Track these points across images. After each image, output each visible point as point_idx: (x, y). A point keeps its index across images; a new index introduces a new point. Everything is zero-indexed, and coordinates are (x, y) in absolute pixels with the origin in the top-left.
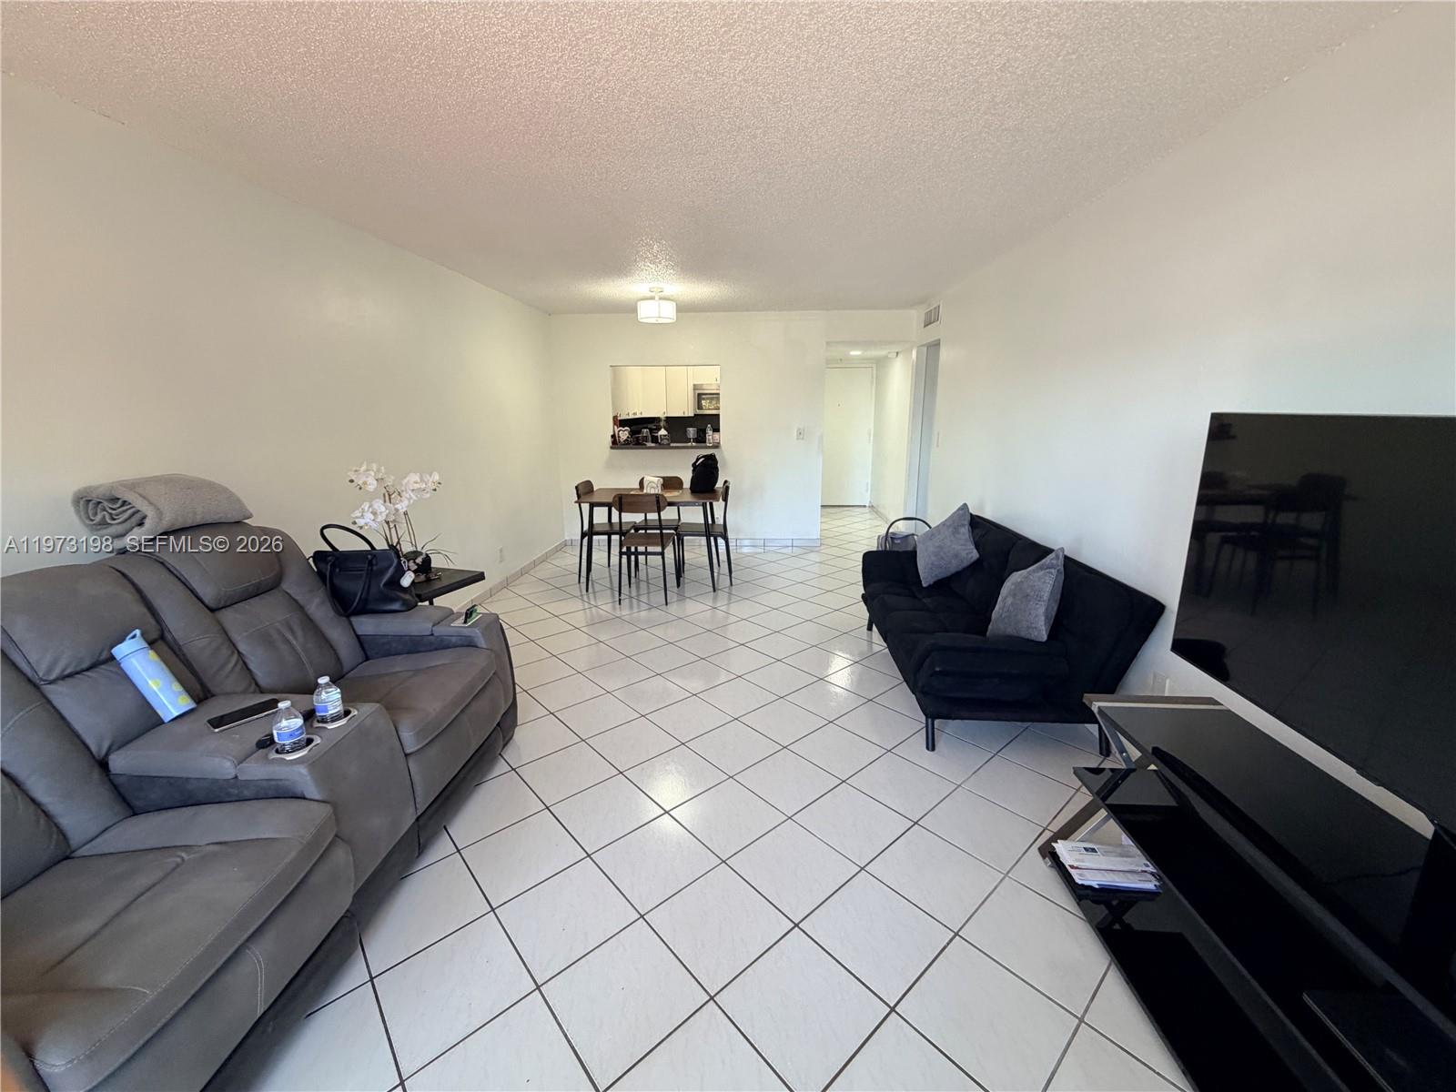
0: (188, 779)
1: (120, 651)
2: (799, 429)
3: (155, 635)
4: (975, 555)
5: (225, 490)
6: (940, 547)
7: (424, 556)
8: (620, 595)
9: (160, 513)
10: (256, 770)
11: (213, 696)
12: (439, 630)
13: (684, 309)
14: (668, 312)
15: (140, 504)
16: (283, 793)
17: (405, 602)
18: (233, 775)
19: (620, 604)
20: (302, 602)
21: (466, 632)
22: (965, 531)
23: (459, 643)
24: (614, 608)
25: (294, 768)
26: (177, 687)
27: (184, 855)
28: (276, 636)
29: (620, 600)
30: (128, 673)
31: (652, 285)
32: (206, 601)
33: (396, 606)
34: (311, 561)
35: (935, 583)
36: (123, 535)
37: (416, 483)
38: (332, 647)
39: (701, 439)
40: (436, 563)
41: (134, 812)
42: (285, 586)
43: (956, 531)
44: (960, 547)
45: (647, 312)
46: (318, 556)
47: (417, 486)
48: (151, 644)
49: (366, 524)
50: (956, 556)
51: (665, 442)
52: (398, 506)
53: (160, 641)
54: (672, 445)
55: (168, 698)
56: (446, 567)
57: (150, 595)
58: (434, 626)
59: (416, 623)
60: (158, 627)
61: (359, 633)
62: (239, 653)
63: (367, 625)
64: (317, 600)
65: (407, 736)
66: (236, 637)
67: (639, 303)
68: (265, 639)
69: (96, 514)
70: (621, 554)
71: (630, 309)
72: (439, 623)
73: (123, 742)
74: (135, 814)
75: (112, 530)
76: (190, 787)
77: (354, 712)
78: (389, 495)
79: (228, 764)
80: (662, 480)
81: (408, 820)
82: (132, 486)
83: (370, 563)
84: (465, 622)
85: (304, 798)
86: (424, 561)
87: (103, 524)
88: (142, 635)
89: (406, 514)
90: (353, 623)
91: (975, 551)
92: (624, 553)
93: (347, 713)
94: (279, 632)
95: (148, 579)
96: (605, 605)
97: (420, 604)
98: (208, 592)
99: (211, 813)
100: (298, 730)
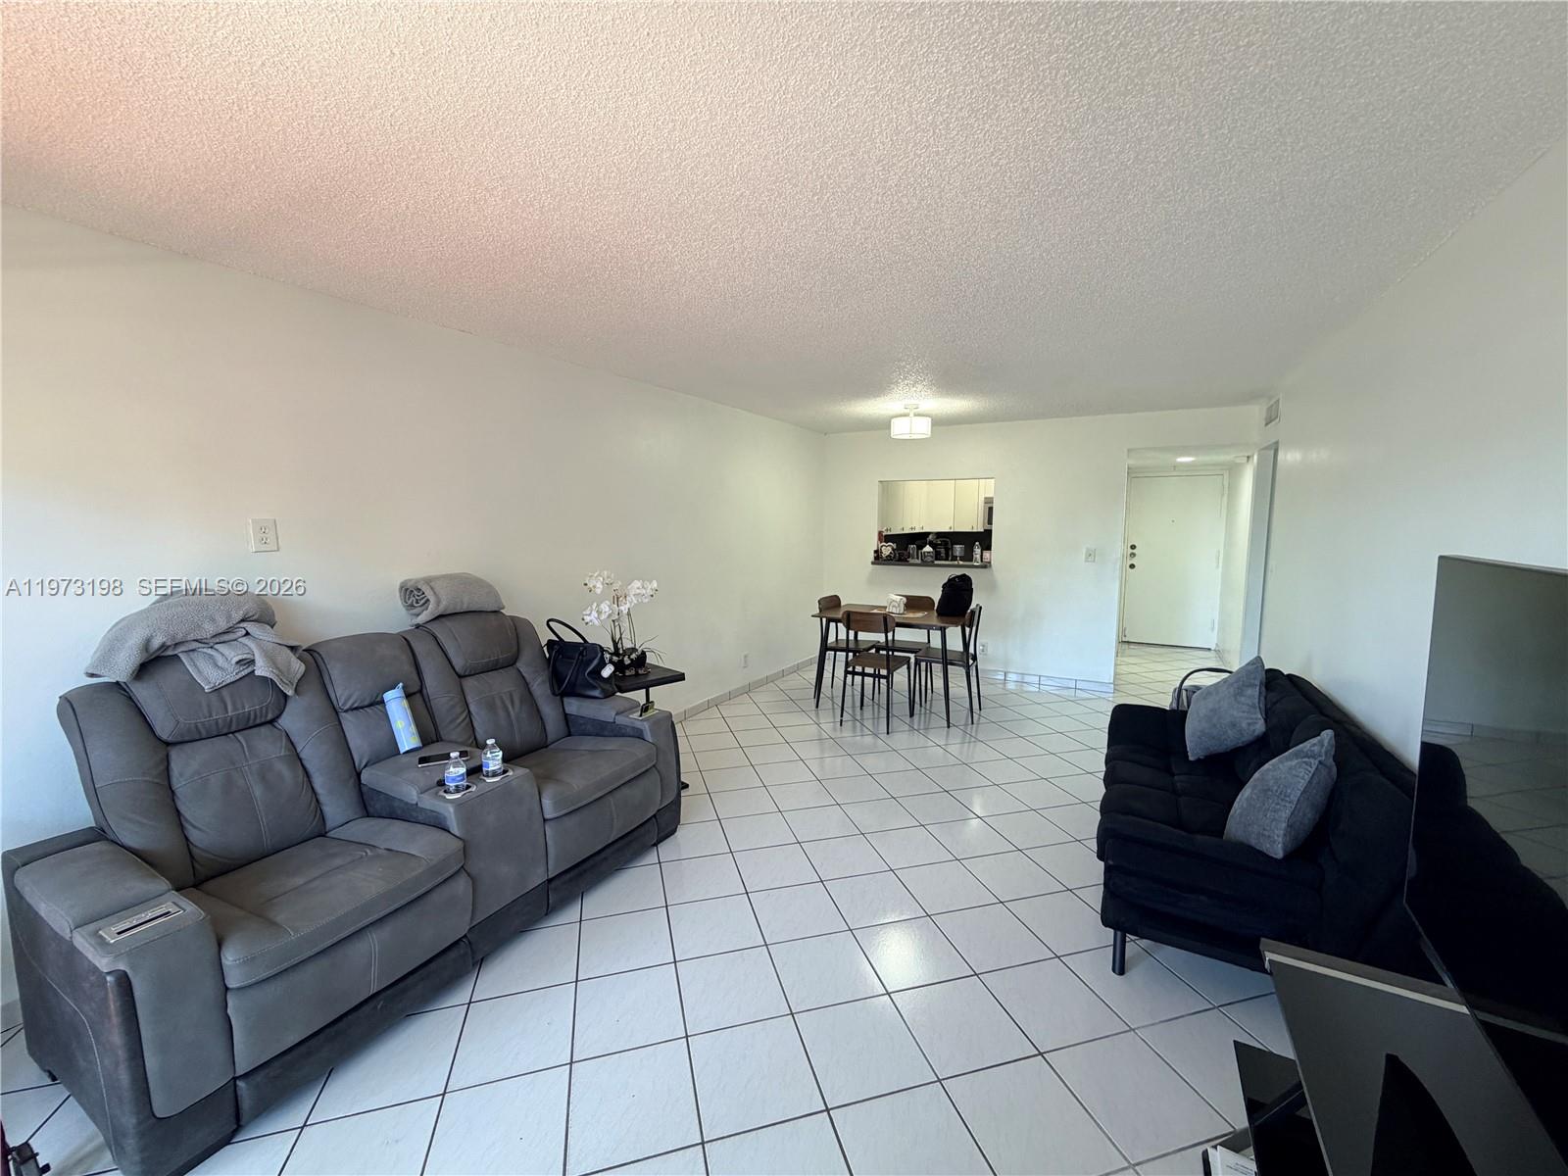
0: (394, 798)
1: (389, 696)
2: (1088, 550)
3: (416, 688)
4: (1260, 727)
5: (490, 586)
6: (1214, 711)
7: (639, 652)
8: (842, 716)
9: (438, 602)
10: (428, 802)
11: (442, 740)
12: (621, 720)
13: (938, 422)
14: (922, 428)
15: (429, 594)
16: (438, 824)
17: (603, 690)
18: (414, 802)
19: (841, 725)
20: (528, 680)
21: (638, 725)
22: (1254, 693)
23: (632, 733)
24: (835, 729)
25: (447, 806)
26: (413, 728)
27: (368, 851)
28: (498, 703)
29: (841, 721)
30: (389, 713)
31: (907, 402)
32: (457, 670)
33: (596, 693)
34: (545, 649)
35: (1206, 757)
36: (418, 615)
37: (638, 588)
38: (542, 719)
39: (968, 556)
40: (650, 659)
41: (368, 815)
42: (518, 665)
43: (1239, 692)
44: (1241, 714)
45: (900, 429)
46: (550, 643)
47: (638, 591)
48: (408, 696)
49: (591, 621)
50: (1233, 725)
51: (929, 559)
52: (622, 608)
53: (416, 696)
54: (936, 562)
55: (407, 737)
56: (657, 664)
57: (420, 658)
58: (617, 714)
59: (603, 711)
60: (419, 684)
61: (567, 712)
62: (469, 711)
63: (573, 706)
64: (540, 680)
65: (547, 803)
66: (469, 699)
67: (893, 420)
68: (491, 706)
69: (409, 599)
70: (847, 672)
71: (884, 425)
72: (622, 712)
73: (374, 761)
74: (368, 816)
75: (415, 611)
76: (396, 804)
77: (510, 773)
78: (618, 598)
79: (414, 793)
80: (905, 599)
81: (538, 878)
82: (428, 581)
83: (581, 653)
84: (641, 716)
85: (449, 832)
86: (639, 657)
87: (412, 605)
88: (403, 687)
89: (629, 614)
90: (565, 703)
91: (1262, 722)
92: (850, 673)
93: (505, 772)
94: (503, 702)
95: (422, 648)
96: (828, 722)
97: (618, 694)
98: (459, 663)
99: (398, 826)
100: (459, 776)
